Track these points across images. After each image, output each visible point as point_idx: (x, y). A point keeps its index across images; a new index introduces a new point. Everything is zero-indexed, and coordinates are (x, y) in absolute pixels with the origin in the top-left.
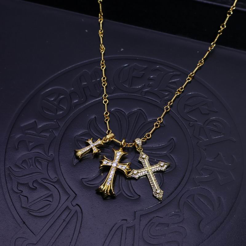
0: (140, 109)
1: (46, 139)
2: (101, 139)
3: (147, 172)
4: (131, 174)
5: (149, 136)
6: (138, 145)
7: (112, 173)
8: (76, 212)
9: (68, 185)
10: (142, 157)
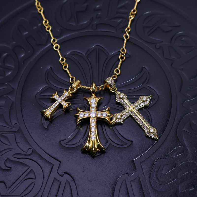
0: (97, 45)
1: (3, 108)
2: (67, 90)
3: (131, 112)
4: (115, 120)
5: (117, 71)
6: (110, 85)
7: (93, 124)
8: (67, 181)
9: (47, 154)
10: (119, 97)
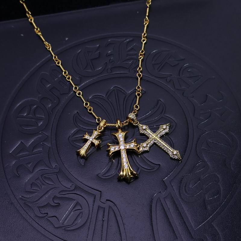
0: (115, 87)
1: (42, 154)
2: (96, 130)
3: (155, 140)
4: (142, 149)
5: (137, 107)
6: (133, 120)
7: (124, 155)
8: (110, 207)
9: (88, 187)
10: (143, 129)
